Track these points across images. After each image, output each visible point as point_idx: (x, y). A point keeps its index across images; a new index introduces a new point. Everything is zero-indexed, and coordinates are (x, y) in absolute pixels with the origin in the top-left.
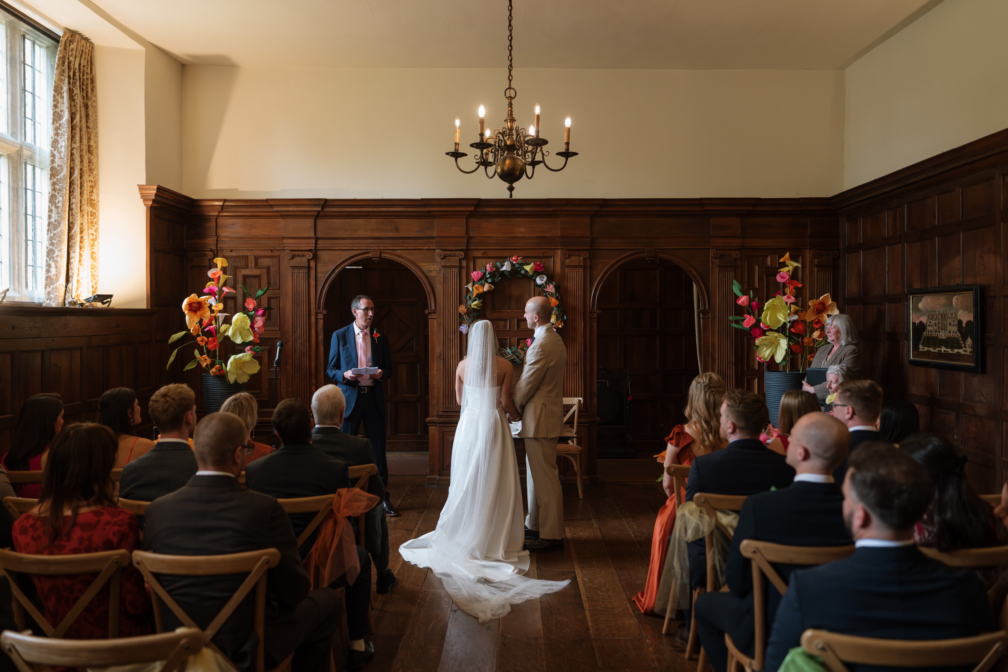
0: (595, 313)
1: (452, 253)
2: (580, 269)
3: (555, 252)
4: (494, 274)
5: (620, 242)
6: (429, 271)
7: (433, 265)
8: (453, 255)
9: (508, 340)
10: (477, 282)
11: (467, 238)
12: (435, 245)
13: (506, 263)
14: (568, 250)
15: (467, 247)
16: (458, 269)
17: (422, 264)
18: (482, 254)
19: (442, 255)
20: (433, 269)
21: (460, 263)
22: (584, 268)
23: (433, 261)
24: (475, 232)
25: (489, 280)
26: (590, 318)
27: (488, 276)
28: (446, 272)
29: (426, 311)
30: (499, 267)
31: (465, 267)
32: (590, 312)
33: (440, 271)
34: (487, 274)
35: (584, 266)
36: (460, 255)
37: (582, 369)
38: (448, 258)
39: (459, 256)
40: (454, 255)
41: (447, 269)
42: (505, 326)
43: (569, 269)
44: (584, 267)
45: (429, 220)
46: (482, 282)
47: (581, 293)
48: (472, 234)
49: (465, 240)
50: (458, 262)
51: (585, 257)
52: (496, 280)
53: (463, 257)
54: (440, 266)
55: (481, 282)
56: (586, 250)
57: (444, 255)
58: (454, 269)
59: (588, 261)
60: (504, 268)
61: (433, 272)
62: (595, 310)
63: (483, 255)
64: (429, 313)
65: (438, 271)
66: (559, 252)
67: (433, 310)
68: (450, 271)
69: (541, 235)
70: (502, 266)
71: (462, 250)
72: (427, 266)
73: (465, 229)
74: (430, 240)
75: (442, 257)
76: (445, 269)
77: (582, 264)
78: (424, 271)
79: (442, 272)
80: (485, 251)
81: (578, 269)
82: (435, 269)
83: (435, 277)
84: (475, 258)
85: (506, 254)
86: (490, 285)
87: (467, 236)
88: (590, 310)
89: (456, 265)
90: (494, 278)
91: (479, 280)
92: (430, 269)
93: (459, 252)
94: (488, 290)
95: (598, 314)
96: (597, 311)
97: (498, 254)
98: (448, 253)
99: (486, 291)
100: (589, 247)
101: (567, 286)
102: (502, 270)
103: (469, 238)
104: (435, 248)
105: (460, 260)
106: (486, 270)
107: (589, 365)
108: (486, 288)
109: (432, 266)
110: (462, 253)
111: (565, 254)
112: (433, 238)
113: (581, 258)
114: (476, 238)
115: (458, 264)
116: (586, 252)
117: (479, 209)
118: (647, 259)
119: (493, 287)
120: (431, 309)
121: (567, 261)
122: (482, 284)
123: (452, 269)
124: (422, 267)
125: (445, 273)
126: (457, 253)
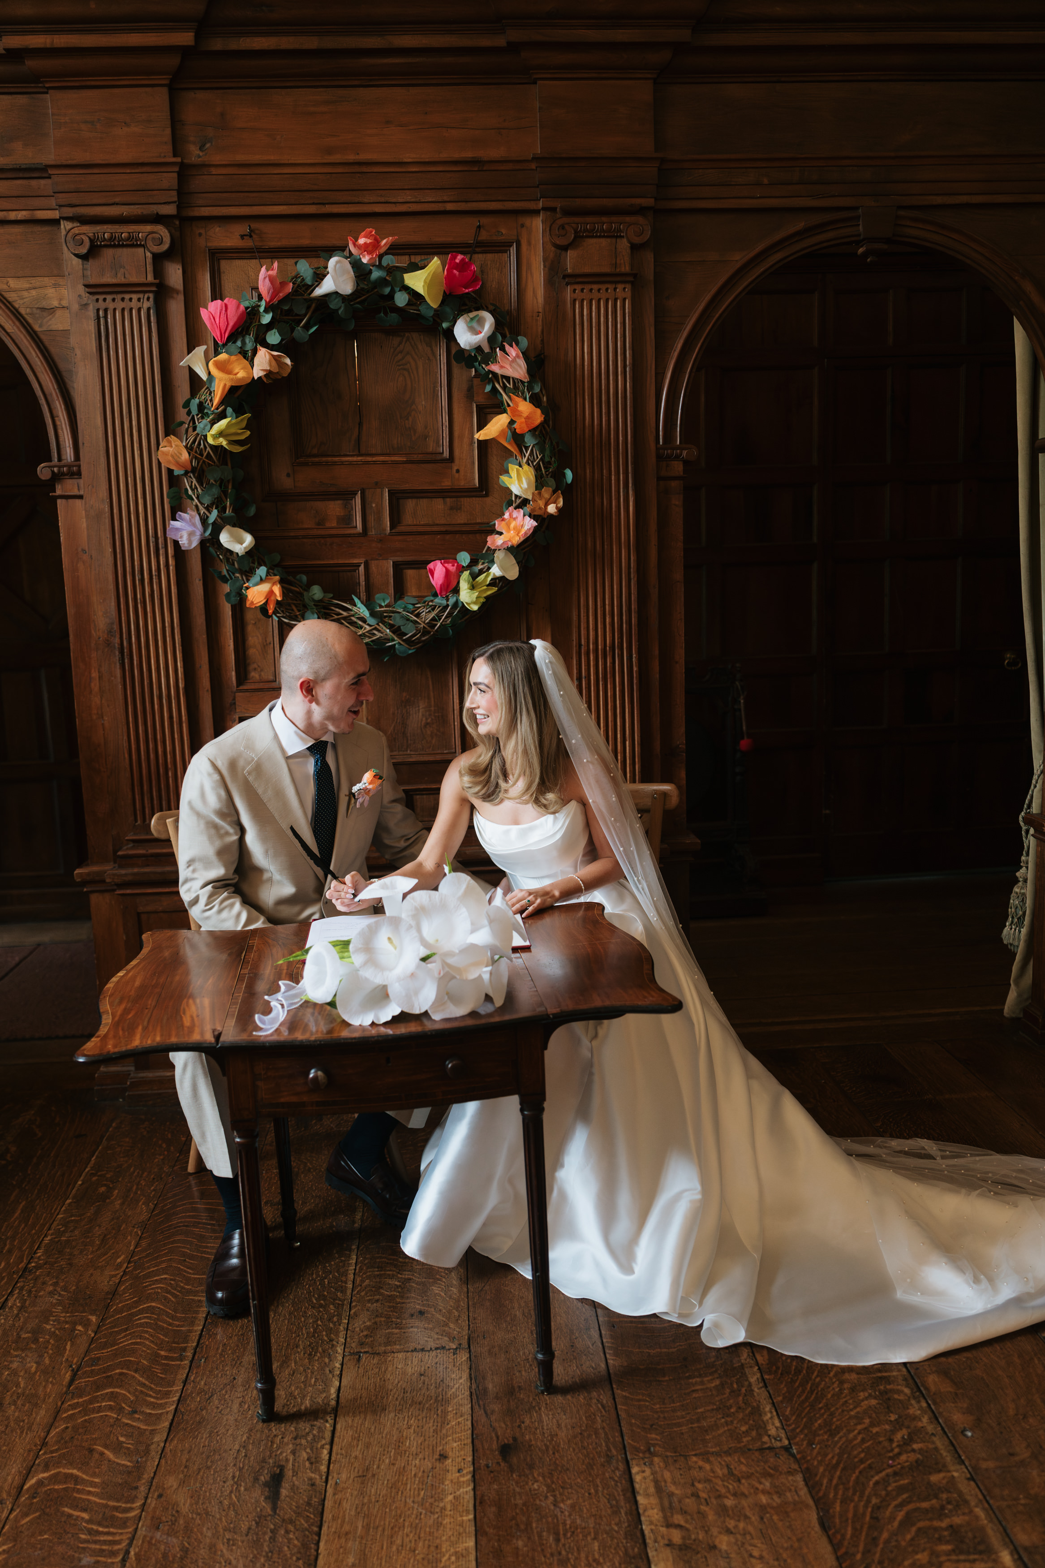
0: (677, 457)
1: (124, 231)
2: (620, 287)
3: (523, 226)
4: (289, 312)
5: (766, 181)
6: (43, 309)
7: (56, 286)
8: (128, 239)
9: (362, 568)
10: (224, 345)
11: (177, 169)
12: (53, 202)
13: (333, 262)
14: (568, 212)
15: (178, 207)
16: (151, 295)
17: (13, 283)
18: (242, 237)
19: (82, 243)
20: (55, 303)
21: (159, 272)
22: (632, 283)
23: (56, 270)
24: (208, 145)
25: (274, 338)
26: (660, 478)
27: (266, 319)
28: (106, 310)
29: (43, 471)
30: (309, 281)
31: (177, 292)
32: (659, 457)
33: (85, 306)
34: (262, 309)
35: (635, 276)
36: (153, 238)
37: (635, 669)
38: (109, 253)
39: (150, 244)
40: (133, 243)
41: (109, 298)
42: (347, 520)
43: (578, 287)
44: (634, 279)
45: (22, 100)
46: (244, 343)
47: (623, 384)
48: (194, 154)
49: (170, 179)
50: (150, 268)
51: (637, 240)
52: (300, 333)
53: (165, 246)
54: (81, 289)
55: (239, 343)
56: (641, 211)
57: (91, 241)
58: (135, 297)
59: (649, 257)
60: (327, 286)
61: (59, 313)
62: (677, 448)
63: (248, 243)
64: (56, 478)
65: (75, 307)
66: (538, 224)
67: (69, 466)
68: (122, 305)
69: (468, 154)
70: (319, 276)
71: (157, 219)
72: (34, 292)
73: (168, 131)
74: (34, 183)
75: (84, 250)
76: (101, 297)
77: (626, 268)
78: (23, 311)
79: (91, 313)
80: (254, 225)
81: (611, 287)
82: (65, 303)
83: (66, 333)
84: (217, 256)
85: (330, 232)
86: (276, 353)
87: (179, 160)
88: (657, 449)
89: (142, 280)
90: (293, 330)
91: (233, 337)
92: (44, 304)
93: (149, 228)
94: (269, 374)
95: (686, 463)
96: (685, 453)
97: (303, 233)
98: (106, 231)
99: (260, 378)
100: (649, 202)
101: (570, 354)
102: (319, 291)
103: (185, 172)
104: (56, 215)
105: (159, 259)
106: (260, 298)
107: (657, 652)
108: (263, 362)
109: (51, 292)
110: (163, 232)
111: (562, 227)
112: (41, 171)
113: (624, 245)
114: (214, 171)
115: (150, 278)
116: (640, 219)
117: (218, 44)
118: (861, 250)
119: (288, 361)
120: (60, 459)
121: (571, 261)
122: (243, 353)
123: (127, 296)
124: (11, 296)
125: (101, 313)
126: (144, 230)
